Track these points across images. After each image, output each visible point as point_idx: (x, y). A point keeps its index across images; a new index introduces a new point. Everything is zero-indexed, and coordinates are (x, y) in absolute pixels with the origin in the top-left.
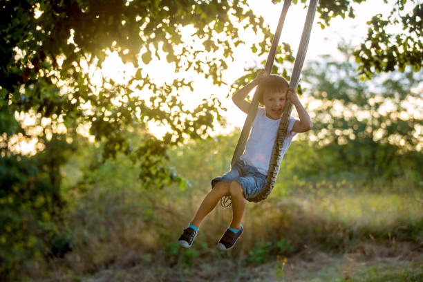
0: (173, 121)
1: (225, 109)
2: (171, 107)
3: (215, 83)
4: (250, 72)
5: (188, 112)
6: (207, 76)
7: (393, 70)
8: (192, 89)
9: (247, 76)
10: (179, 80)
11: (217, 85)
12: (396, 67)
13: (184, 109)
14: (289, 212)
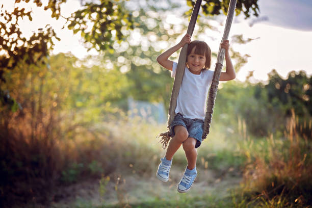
0: (11, 47)
1: (59, 39)
2: (9, 34)
3: (53, 16)
4: (87, 7)
5: (24, 40)
6: (46, 9)
7: (218, 13)
8: (31, 19)
9: (83, 11)
10: (19, 9)
11: (55, 18)
12: (221, 11)
13: (22, 36)
14: (100, 136)
